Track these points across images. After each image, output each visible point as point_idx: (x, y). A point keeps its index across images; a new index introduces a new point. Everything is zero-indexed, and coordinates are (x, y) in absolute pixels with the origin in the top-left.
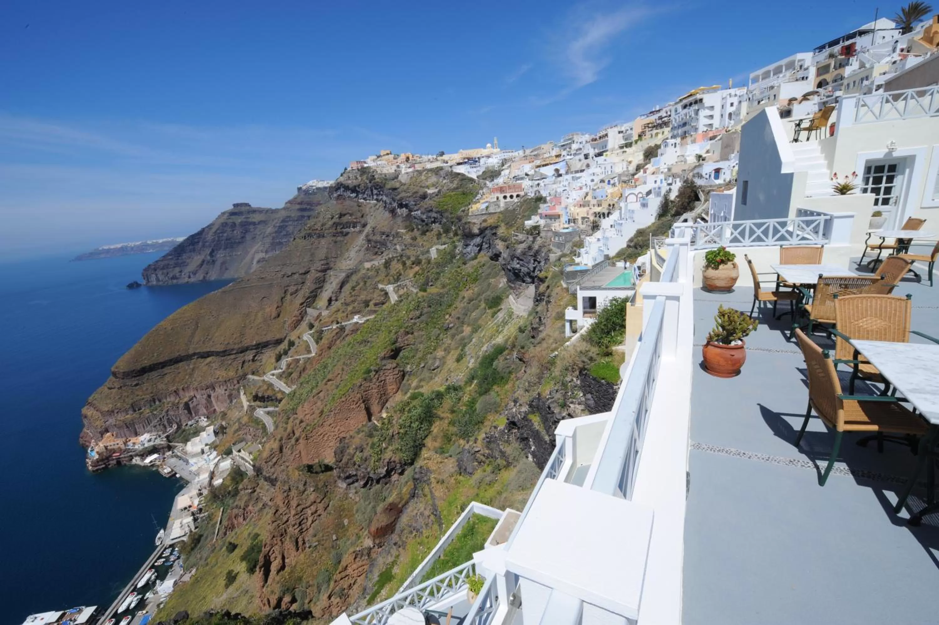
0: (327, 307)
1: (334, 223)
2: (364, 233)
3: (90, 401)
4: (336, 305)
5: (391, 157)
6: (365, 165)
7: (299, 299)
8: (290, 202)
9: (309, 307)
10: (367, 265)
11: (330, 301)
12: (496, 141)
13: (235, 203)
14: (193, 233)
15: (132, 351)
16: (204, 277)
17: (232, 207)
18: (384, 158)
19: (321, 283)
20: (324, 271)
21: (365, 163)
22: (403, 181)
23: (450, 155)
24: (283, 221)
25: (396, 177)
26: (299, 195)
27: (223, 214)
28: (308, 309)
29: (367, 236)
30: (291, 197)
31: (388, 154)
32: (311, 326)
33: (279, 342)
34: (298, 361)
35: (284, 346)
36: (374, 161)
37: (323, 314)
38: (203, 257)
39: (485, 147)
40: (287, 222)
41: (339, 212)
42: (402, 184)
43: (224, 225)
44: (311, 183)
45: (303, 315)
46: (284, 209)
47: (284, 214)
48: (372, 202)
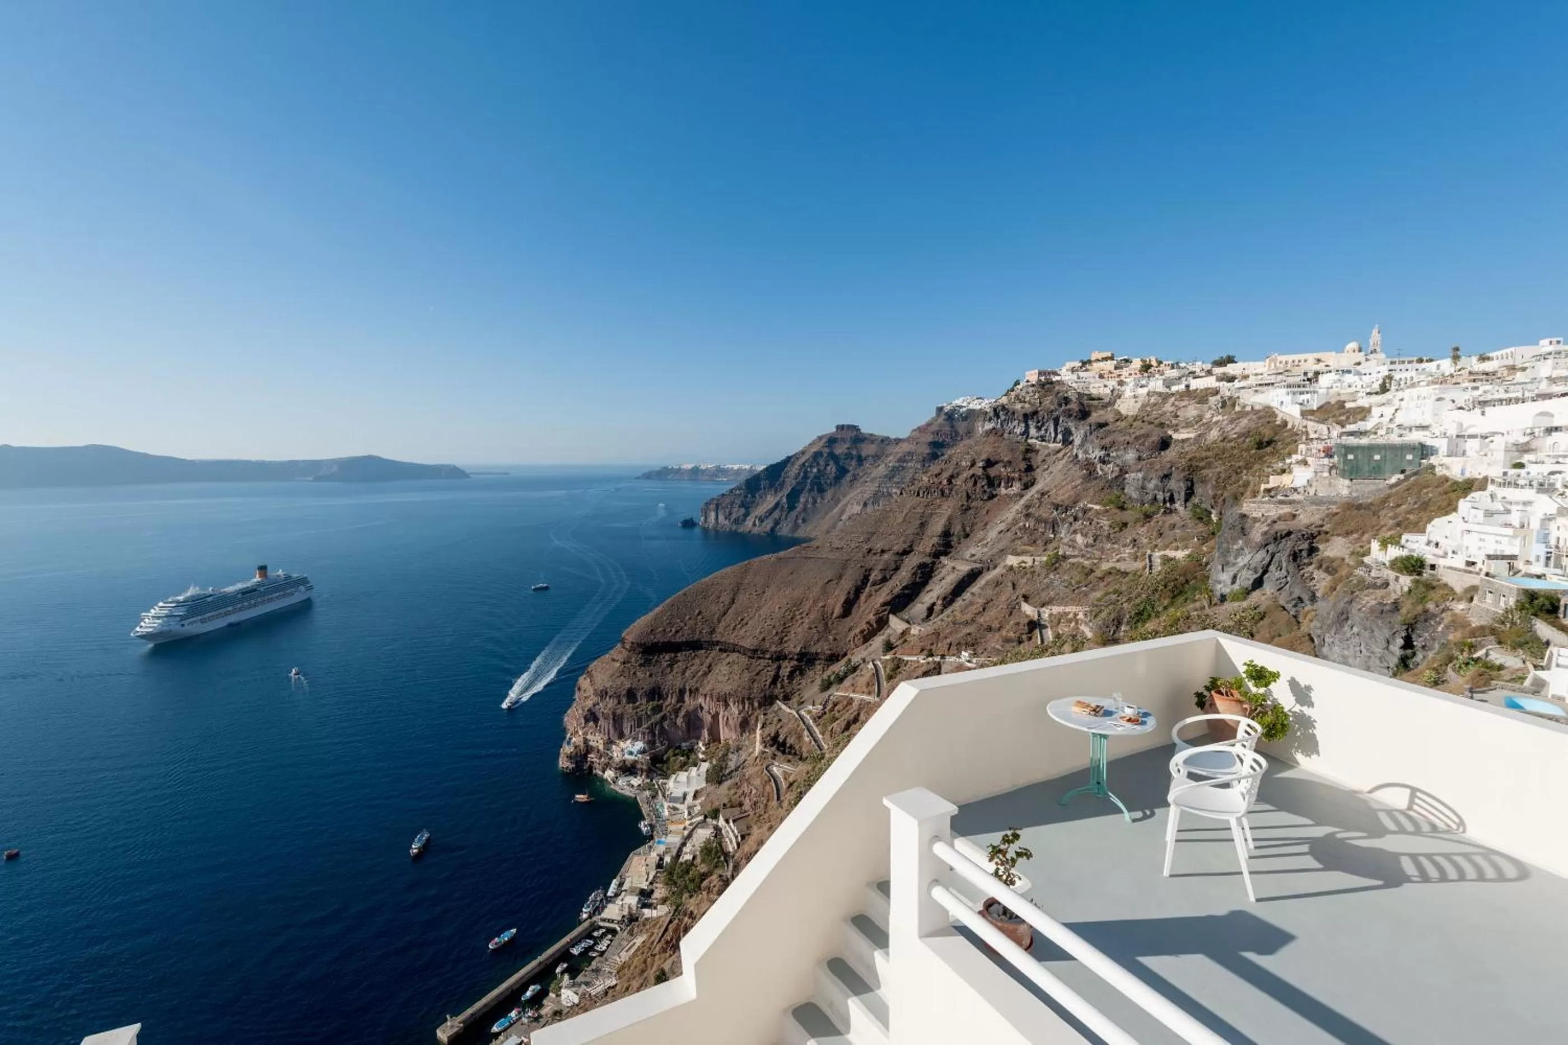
0: (923, 620)
1: (973, 475)
2: (1022, 501)
3: (589, 670)
4: (937, 622)
5: (1110, 365)
6: (1055, 379)
7: (883, 595)
8: (920, 430)
9: (894, 614)
10: (1012, 560)
11: (931, 610)
12: (1375, 337)
13: (841, 423)
14: (774, 462)
15: (650, 615)
16: (773, 530)
17: (834, 430)
18: (1095, 365)
19: (925, 574)
20: (936, 555)
21: (1056, 374)
22: (1124, 412)
23: (1245, 365)
24: (900, 460)
25: (1111, 403)
26: (934, 420)
27: (820, 438)
28: (891, 617)
29: (1027, 507)
30: (922, 421)
31: (1105, 359)
32: (889, 647)
33: (834, 658)
34: (850, 701)
35: (839, 667)
36: (1073, 370)
37: (913, 632)
38: (778, 498)
39: (1340, 349)
40: (907, 461)
41: (984, 457)
42: (1120, 417)
43: (817, 455)
44: (958, 402)
45: (882, 623)
46: (907, 440)
47: (905, 447)
48: (1051, 445)
